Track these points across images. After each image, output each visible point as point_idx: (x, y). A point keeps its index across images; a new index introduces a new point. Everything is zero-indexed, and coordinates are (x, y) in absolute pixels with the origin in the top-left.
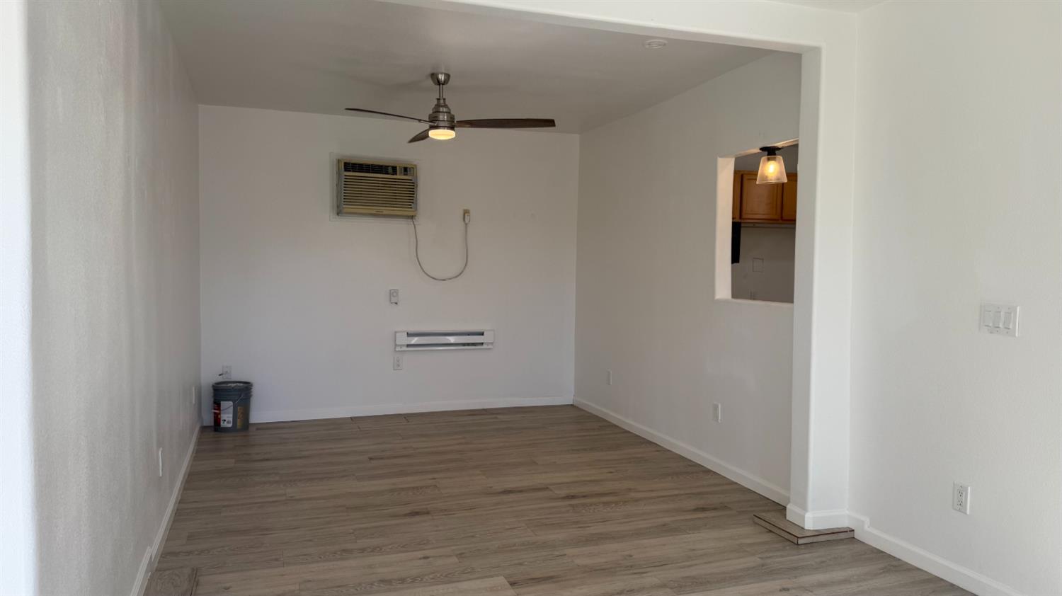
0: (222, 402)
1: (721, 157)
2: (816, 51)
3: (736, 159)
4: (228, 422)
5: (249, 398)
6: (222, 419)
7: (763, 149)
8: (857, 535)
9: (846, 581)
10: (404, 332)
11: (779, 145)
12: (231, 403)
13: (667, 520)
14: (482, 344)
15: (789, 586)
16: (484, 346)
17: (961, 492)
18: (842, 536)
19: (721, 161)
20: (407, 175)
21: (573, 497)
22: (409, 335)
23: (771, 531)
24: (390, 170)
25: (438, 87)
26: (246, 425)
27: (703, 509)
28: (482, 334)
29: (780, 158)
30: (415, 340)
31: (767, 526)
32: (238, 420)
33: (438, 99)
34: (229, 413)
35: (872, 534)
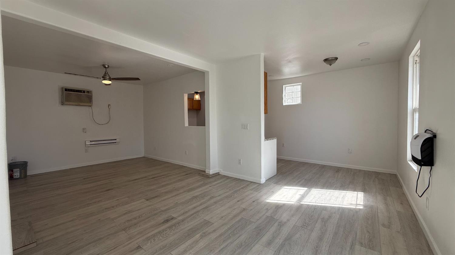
0: (14, 170)
1: (185, 93)
2: (208, 72)
3: (188, 94)
4: (17, 176)
5: (27, 167)
6: (14, 175)
7: (195, 92)
8: (220, 173)
9: (221, 182)
10: (89, 140)
11: (199, 91)
12: (19, 169)
13: (180, 178)
14: (116, 142)
15: (211, 185)
16: (117, 143)
17: (240, 160)
18: (217, 174)
19: (185, 94)
20: (89, 93)
21: (154, 178)
22: (91, 141)
23: (203, 176)
24: (82, 92)
25: (105, 69)
26: (26, 176)
27: (187, 174)
28: (116, 140)
29: (199, 94)
30: (93, 143)
31: (202, 175)
32: (22, 175)
33: (105, 72)
34: (18, 173)
35: (223, 173)
